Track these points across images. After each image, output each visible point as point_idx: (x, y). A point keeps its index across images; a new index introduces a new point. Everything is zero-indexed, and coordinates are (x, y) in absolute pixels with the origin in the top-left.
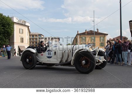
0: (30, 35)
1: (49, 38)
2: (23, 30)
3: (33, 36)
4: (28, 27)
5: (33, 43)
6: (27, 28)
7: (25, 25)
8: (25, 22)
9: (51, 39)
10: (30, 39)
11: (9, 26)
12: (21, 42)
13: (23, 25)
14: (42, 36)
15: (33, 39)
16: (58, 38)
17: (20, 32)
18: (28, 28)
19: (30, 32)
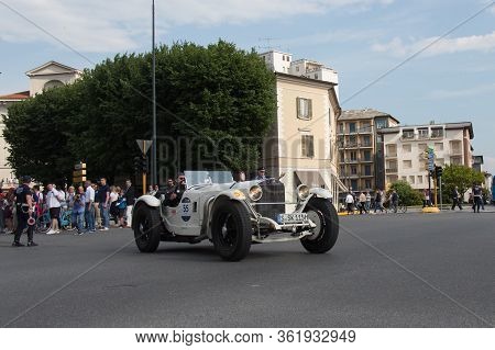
0: (339, 123)
1: (423, 130)
2: (310, 101)
3: (352, 123)
4: (330, 86)
5: (353, 154)
6: (325, 94)
7: (317, 82)
8: (318, 67)
9: (433, 136)
10: (340, 139)
11: (257, 93)
12: (303, 153)
13: (309, 80)
14: (392, 124)
15: (352, 138)
16: (465, 129)
17: (298, 112)
18: (332, 91)
19: (338, 110)
